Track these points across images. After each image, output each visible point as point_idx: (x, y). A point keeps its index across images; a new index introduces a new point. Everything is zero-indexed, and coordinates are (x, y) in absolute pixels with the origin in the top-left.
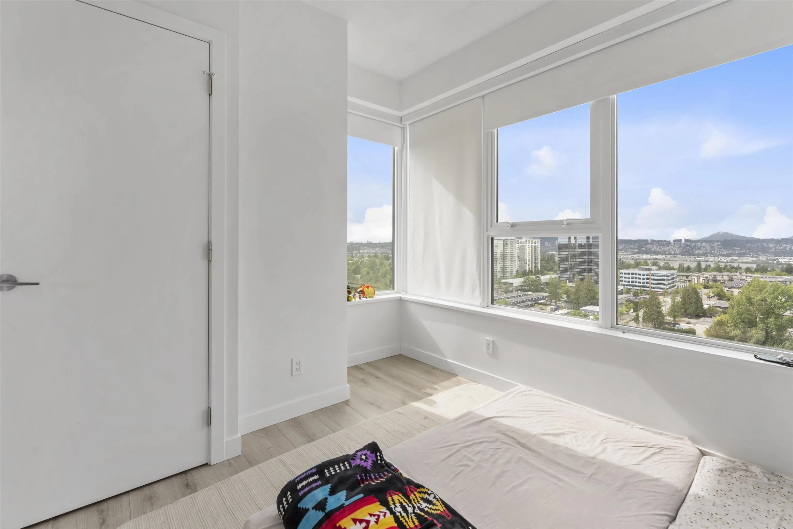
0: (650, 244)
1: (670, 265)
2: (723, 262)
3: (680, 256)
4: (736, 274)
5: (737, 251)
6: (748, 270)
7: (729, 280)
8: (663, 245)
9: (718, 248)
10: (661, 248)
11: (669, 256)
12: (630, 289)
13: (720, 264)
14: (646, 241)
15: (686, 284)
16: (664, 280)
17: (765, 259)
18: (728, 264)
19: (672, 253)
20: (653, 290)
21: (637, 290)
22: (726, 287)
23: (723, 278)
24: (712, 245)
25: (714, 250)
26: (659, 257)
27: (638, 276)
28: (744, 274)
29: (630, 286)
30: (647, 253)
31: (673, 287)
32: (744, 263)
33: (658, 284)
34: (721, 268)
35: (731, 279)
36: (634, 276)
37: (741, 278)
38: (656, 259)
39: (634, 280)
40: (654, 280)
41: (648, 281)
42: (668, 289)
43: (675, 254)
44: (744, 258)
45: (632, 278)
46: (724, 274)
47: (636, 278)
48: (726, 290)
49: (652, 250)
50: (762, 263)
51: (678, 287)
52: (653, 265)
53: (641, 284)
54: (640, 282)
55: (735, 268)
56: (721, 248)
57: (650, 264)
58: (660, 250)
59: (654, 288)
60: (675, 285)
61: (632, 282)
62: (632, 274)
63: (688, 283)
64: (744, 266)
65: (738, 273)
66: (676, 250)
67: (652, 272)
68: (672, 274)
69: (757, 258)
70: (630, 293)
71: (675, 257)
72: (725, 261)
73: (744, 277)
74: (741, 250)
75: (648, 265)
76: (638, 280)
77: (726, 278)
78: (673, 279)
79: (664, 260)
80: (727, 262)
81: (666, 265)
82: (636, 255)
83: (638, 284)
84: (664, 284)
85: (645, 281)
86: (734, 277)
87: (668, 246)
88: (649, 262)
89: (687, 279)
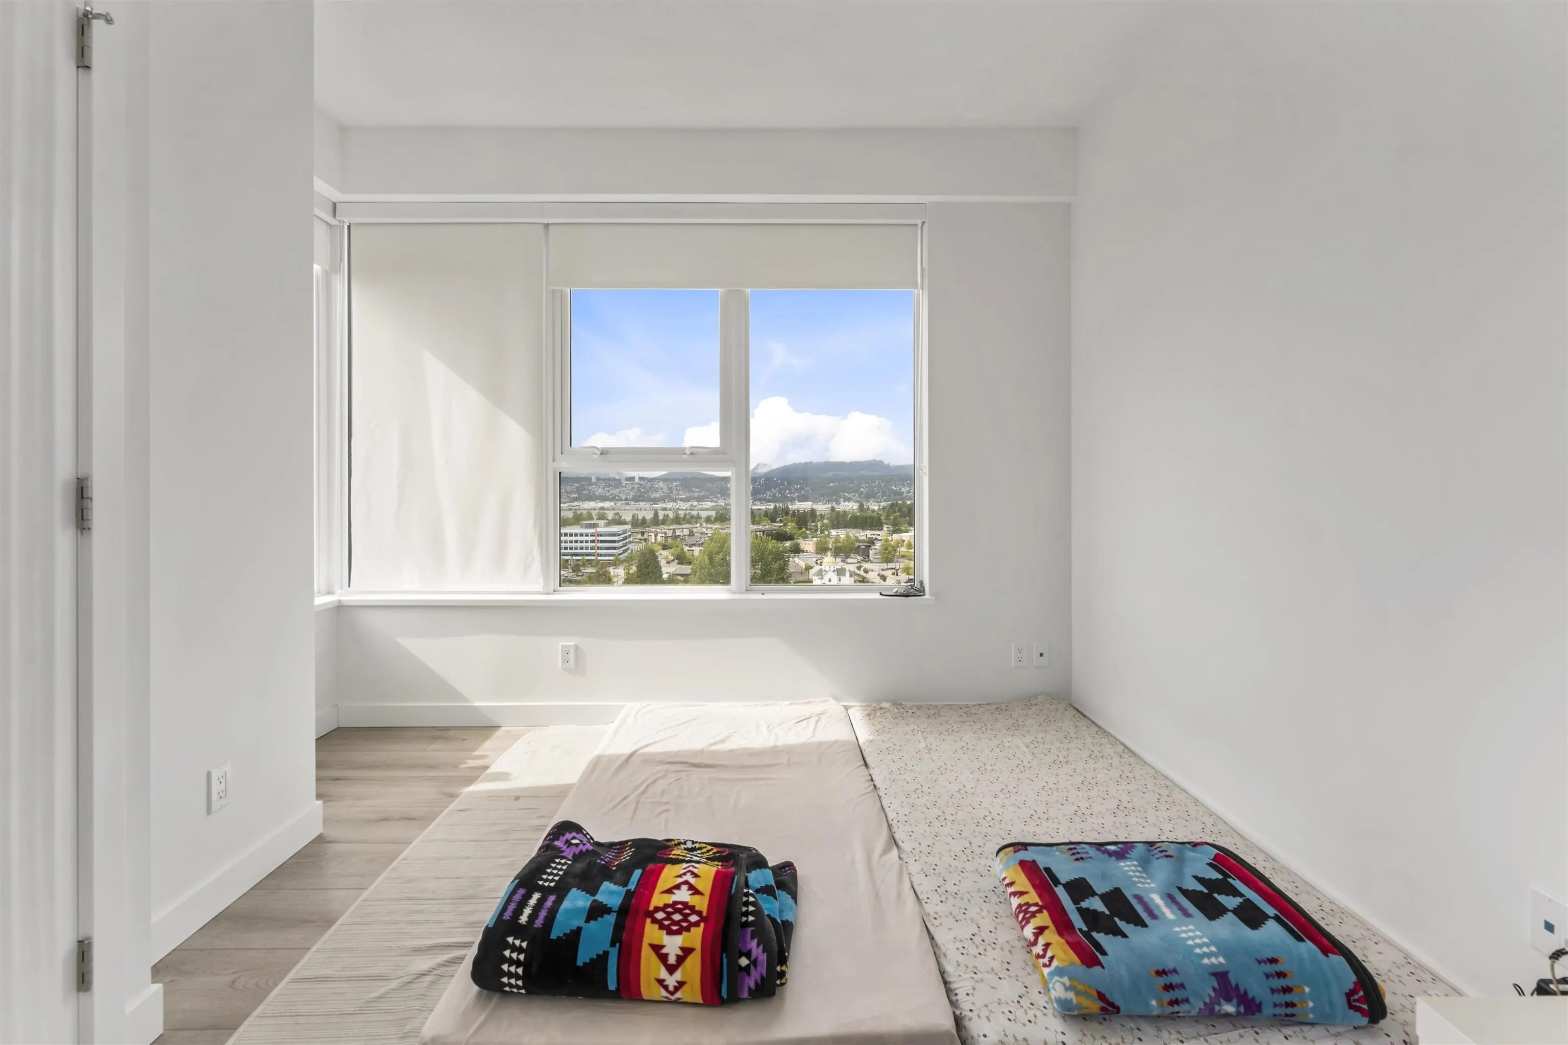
0: (595, 484)
1: (621, 517)
2: (683, 510)
3: (633, 503)
4: (696, 526)
5: (696, 493)
6: (708, 520)
7: (689, 535)
8: (610, 485)
9: (677, 489)
10: (609, 491)
11: (619, 503)
12: (567, 561)
13: (680, 512)
14: (588, 479)
15: (641, 545)
16: (614, 542)
17: (723, 504)
18: (688, 512)
19: (624, 497)
20: (599, 558)
21: (578, 560)
22: (686, 545)
23: (683, 532)
24: (671, 485)
25: (672, 492)
26: (607, 504)
27: (579, 538)
28: (704, 525)
29: (568, 555)
30: (591, 498)
31: (625, 551)
32: (704, 510)
33: (607, 548)
34: (680, 518)
35: (691, 534)
36: (574, 538)
37: (702, 532)
38: (602, 508)
39: (574, 545)
40: (602, 542)
41: (594, 544)
42: (620, 554)
43: (626, 499)
44: (703, 503)
45: (571, 542)
46: (684, 526)
47: (576, 542)
48: (687, 548)
49: (597, 493)
50: (721, 510)
51: (632, 550)
52: (599, 519)
53: (584, 551)
54: (582, 548)
55: (695, 518)
56: (680, 490)
57: (595, 517)
58: (608, 494)
59: (601, 555)
60: (629, 548)
61: (571, 549)
62: (571, 535)
63: (644, 544)
64: (704, 514)
65: (699, 525)
66: (627, 493)
67: (599, 530)
68: (625, 532)
69: (716, 502)
70: (568, 568)
71: (627, 504)
72: (684, 508)
73: (704, 530)
74: (700, 492)
75: (592, 519)
76: (579, 545)
77: (686, 532)
78: (625, 538)
79: (613, 509)
80: (686, 509)
81: (617, 517)
82: (576, 504)
83: (579, 551)
84: (615, 548)
85: (590, 545)
86: (695, 530)
87: (618, 488)
88: (594, 513)
89: (642, 538)
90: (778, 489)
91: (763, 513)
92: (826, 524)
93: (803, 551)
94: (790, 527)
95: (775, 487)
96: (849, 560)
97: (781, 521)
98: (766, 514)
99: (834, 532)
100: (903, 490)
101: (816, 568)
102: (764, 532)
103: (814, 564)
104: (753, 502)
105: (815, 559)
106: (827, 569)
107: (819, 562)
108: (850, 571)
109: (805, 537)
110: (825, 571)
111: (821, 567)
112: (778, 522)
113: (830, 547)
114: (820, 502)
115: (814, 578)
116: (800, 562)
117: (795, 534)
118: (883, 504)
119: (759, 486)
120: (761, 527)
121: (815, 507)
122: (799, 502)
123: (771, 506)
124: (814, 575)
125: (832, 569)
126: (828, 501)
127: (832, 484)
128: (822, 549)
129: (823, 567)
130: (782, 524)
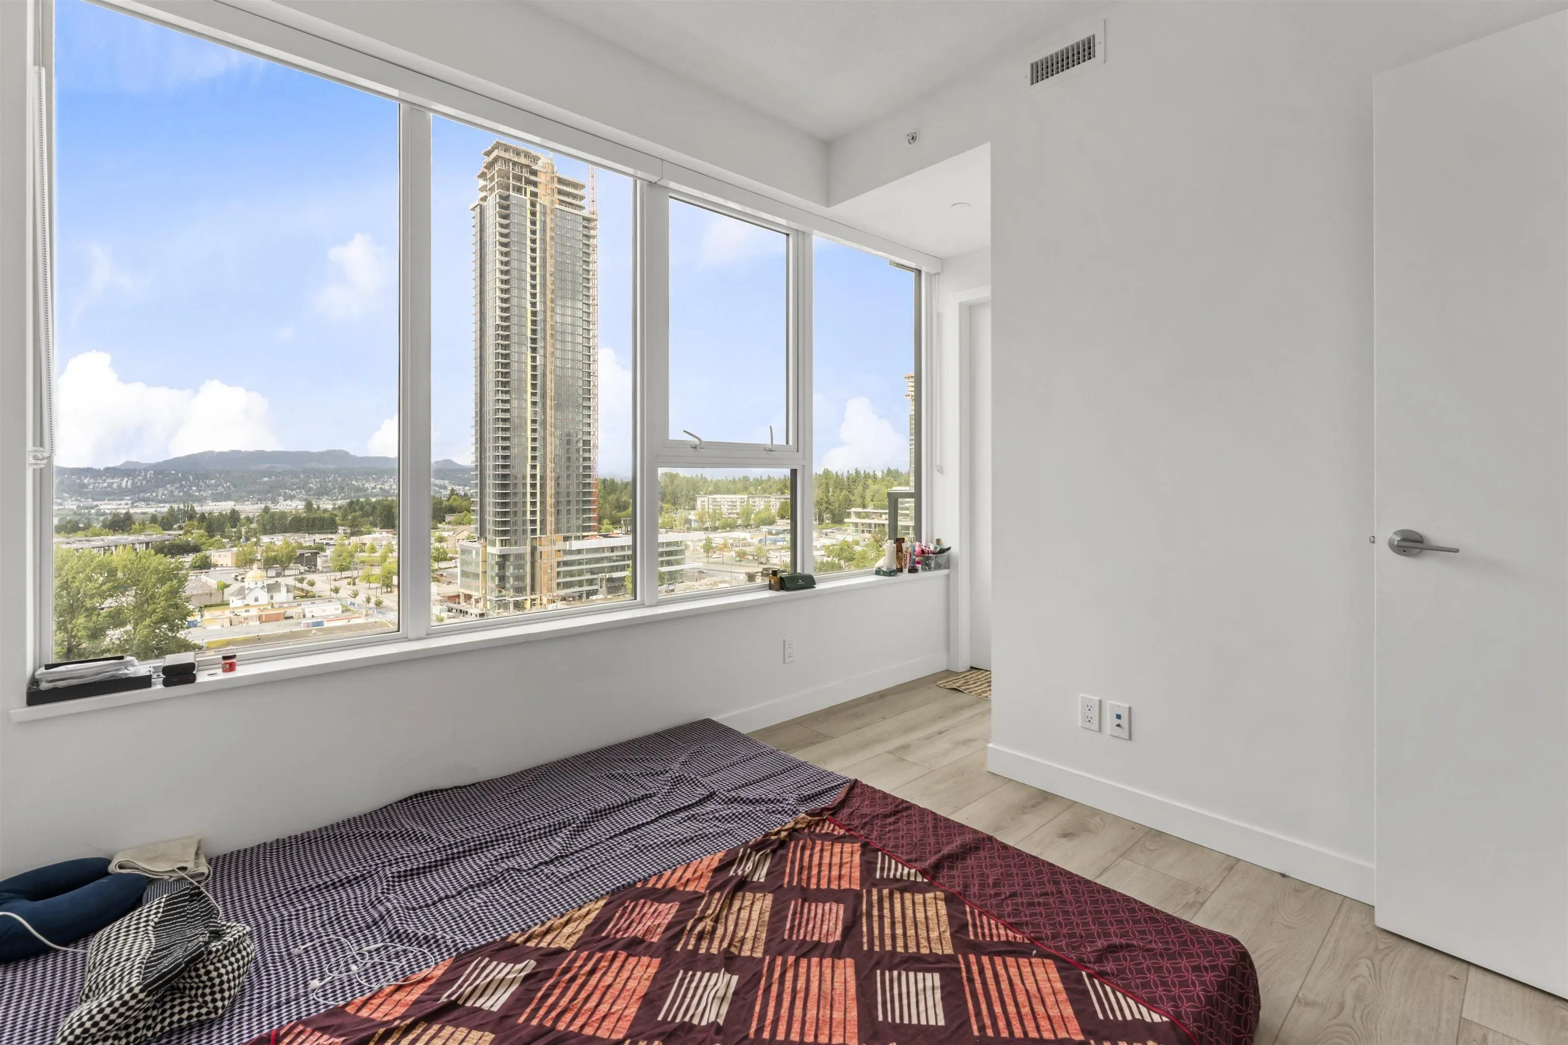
90: (178, 485)
91: (149, 516)
92: (255, 529)
93: (216, 566)
94: (196, 535)
95: (172, 483)
96: (287, 572)
97: (181, 528)
98: (154, 519)
99: (265, 539)
100: (367, 485)
101: (235, 586)
102: (147, 544)
103: (233, 581)
104: (133, 503)
105: (233, 575)
106: (252, 586)
107: (239, 578)
108: (287, 585)
109: (222, 546)
110: (249, 588)
111: (242, 584)
112: (175, 530)
113: (259, 558)
114: (248, 500)
115: (231, 599)
116: (209, 579)
117: (204, 544)
118: (339, 503)
119: (144, 482)
120: (142, 538)
121: (238, 508)
122: (213, 501)
123: (164, 509)
124: (232, 595)
125: (260, 585)
126: (260, 500)
127: (266, 479)
128: (246, 562)
129: (246, 585)
130: (182, 532)
